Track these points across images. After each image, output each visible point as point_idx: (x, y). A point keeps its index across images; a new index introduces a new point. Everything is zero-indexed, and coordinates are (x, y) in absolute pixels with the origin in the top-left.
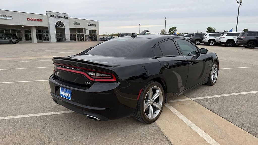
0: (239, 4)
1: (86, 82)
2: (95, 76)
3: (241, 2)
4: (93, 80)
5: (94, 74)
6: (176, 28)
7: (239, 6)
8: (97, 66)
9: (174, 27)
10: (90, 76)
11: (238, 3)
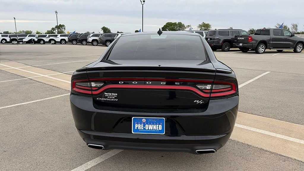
0: (143, 3)
1: (195, 101)
2: (211, 89)
3: (145, 1)
4: (208, 95)
5: (208, 87)
6: (64, 26)
7: (143, 6)
8: (217, 74)
9: (62, 24)
10: (201, 90)
11: (141, 2)
